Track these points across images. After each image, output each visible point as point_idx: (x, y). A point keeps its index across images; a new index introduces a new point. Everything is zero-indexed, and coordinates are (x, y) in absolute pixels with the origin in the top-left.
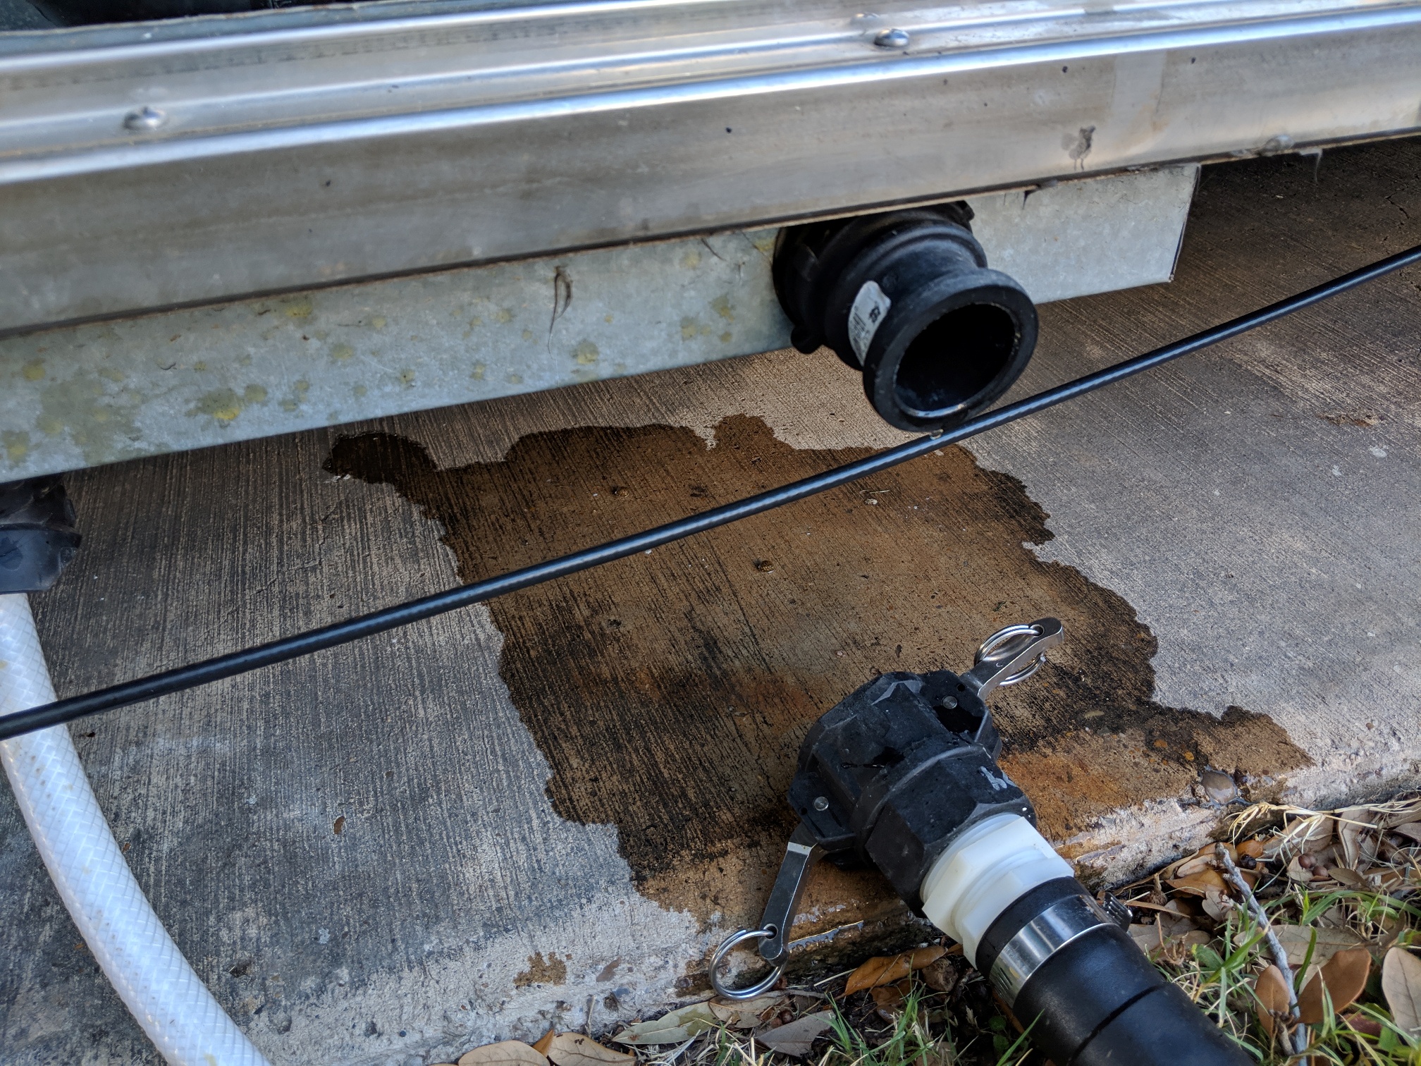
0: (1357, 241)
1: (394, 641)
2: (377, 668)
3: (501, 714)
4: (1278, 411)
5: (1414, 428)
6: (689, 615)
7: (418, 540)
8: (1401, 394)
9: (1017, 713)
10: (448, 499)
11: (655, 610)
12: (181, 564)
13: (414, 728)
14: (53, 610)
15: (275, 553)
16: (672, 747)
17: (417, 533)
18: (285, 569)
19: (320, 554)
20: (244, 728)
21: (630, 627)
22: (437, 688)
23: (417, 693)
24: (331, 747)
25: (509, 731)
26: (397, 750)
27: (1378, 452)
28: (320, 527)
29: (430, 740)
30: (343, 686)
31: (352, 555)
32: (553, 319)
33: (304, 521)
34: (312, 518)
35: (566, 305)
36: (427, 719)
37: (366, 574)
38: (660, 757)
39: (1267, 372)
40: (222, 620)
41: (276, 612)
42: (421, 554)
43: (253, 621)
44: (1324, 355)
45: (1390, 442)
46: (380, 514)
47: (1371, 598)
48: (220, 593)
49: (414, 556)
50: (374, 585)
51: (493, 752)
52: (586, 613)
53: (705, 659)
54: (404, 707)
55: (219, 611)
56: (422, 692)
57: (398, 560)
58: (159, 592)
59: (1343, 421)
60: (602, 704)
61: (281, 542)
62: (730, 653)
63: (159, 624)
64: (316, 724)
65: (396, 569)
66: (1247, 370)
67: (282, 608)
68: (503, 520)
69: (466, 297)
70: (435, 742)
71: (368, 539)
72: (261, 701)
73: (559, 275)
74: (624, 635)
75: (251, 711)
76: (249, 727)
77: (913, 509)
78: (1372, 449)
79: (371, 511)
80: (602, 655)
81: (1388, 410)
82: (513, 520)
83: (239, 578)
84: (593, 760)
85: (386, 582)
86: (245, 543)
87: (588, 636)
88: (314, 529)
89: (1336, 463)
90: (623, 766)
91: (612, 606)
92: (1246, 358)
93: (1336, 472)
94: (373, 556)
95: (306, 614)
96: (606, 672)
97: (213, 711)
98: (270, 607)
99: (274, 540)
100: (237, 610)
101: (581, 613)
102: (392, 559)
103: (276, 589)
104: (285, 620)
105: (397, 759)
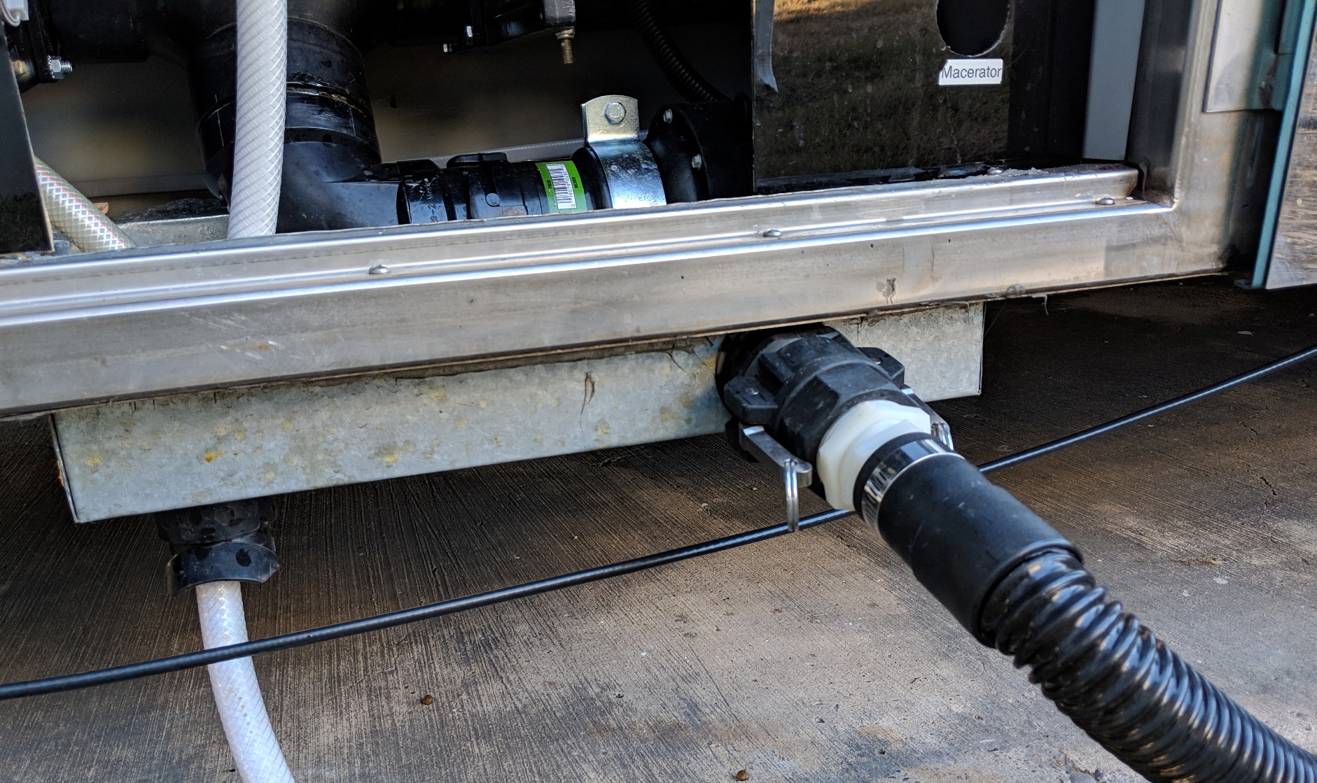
0: (1214, 452)
1: (455, 710)
2: (443, 727)
3: (536, 749)
4: (1140, 558)
5: (1250, 564)
6: (676, 690)
7: (469, 653)
8: (1241, 544)
9: (927, 741)
10: (491, 629)
11: (650, 688)
12: (291, 673)
13: (471, 759)
14: (197, 703)
15: (362, 665)
16: (664, 765)
17: (468, 649)
18: (370, 673)
19: (395, 663)
20: (346, 763)
21: (630, 697)
22: (487, 736)
23: (473, 739)
24: (410, 772)
25: (542, 758)
26: (459, 772)
27: (1221, 581)
28: (395, 649)
29: (484, 765)
30: (417, 737)
31: (420, 663)
32: (584, 405)
33: (382, 645)
34: (388, 643)
35: (592, 396)
36: (481, 754)
37: (431, 674)
38: (655, 771)
39: (1133, 535)
40: (325, 704)
41: (365, 698)
42: (471, 661)
43: (348, 705)
44: (1180, 523)
45: (1231, 575)
46: (440, 639)
47: (1209, 669)
48: (322, 689)
49: (467, 661)
50: (437, 679)
51: (531, 770)
52: (598, 690)
53: (689, 715)
54: (463, 747)
55: (322, 699)
56: (477, 740)
57: (454, 665)
58: (276, 690)
59: (1193, 563)
60: (611, 742)
61: (365, 658)
62: (707, 710)
63: (277, 707)
64: (399, 759)
65: (454, 670)
66: (1116, 534)
67: (369, 695)
68: (532, 639)
69: (533, 390)
70: (488, 766)
71: (432, 654)
72: (357, 748)
73: (588, 377)
74: (626, 703)
75: (351, 754)
76: (349, 763)
77: (849, 625)
78: (1215, 579)
79: (433, 637)
80: (610, 714)
81: (1230, 555)
82: (541, 639)
83: (335, 681)
84: (605, 774)
85: (446, 677)
86: (339, 660)
87: (599, 703)
88: (390, 649)
89: (1186, 589)
90: (628, 777)
91: (617, 686)
92: (1116, 527)
93: (1185, 594)
94: (436, 663)
95: (387, 698)
96: (613, 724)
97: (322, 754)
98: (360, 695)
99: (360, 658)
100: (336, 698)
101: (594, 690)
102: (450, 664)
103: (363, 685)
104: (372, 701)
105: (460, 777)
